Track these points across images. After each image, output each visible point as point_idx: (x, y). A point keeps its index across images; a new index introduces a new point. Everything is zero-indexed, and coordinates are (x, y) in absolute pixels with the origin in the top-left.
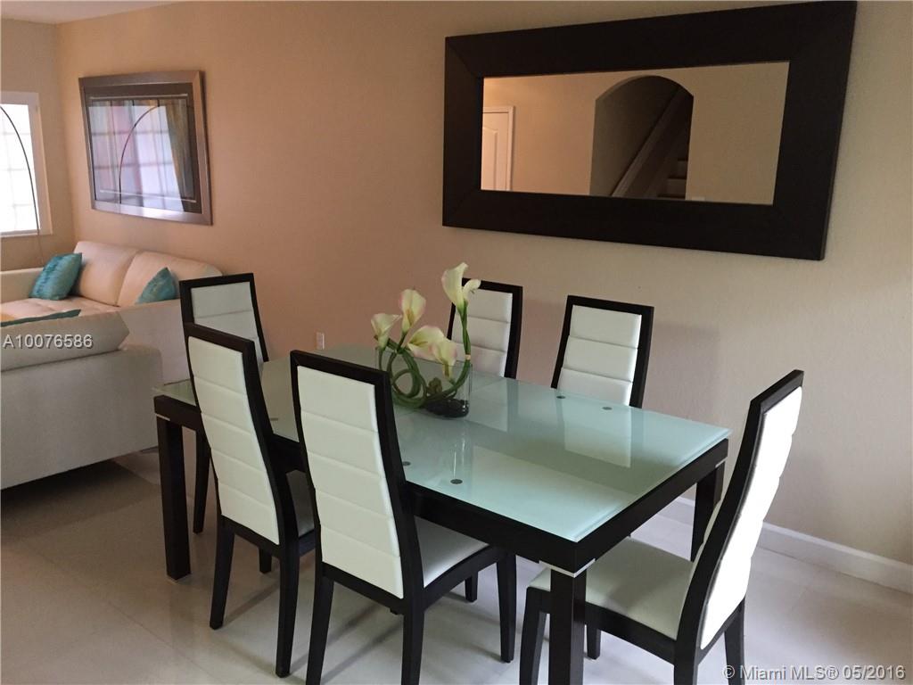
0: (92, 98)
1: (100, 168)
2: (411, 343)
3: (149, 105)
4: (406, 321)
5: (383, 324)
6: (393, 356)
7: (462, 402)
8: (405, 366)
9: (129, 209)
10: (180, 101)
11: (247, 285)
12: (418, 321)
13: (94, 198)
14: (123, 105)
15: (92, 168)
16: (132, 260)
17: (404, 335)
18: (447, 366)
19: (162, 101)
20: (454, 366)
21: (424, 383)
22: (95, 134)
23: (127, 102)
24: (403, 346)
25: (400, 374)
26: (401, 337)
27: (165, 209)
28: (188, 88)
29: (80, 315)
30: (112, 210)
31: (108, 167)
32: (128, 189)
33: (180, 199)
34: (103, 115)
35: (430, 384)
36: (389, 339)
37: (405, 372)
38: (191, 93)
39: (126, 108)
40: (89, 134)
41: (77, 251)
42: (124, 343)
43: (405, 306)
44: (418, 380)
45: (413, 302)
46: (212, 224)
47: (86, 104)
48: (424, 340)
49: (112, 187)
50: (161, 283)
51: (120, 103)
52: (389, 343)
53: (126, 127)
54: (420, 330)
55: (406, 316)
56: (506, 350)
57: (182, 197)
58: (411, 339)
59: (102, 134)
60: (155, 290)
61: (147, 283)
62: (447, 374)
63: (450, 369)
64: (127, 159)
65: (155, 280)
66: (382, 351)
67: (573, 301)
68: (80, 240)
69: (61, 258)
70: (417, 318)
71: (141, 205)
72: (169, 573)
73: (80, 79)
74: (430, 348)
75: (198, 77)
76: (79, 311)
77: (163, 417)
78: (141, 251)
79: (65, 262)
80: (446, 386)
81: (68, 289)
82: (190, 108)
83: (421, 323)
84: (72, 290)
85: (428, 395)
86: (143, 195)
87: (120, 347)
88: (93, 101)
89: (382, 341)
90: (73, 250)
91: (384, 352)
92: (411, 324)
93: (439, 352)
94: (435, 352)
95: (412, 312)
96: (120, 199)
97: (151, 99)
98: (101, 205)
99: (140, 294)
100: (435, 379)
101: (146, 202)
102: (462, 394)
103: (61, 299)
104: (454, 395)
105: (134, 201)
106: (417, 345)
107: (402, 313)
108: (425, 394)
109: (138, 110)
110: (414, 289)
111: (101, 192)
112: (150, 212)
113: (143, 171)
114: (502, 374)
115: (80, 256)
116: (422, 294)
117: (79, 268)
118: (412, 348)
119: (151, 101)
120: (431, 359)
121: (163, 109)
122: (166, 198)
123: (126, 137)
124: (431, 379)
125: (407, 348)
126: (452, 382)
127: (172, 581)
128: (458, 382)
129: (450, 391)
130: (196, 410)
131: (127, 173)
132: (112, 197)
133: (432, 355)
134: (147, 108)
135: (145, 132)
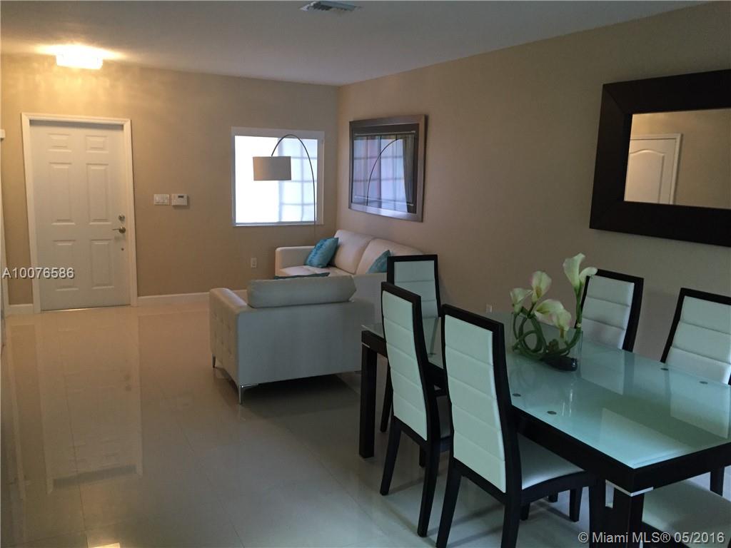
0: (356, 135)
1: (356, 181)
2: (538, 311)
3: (390, 138)
4: (535, 294)
5: (519, 295)
6: (524, 320)
7: (573, 360)
8: (532, 328)
9: (372, 209)
10: (410, 136)
11: (432, 262)
12: (545, 295)
13: (351, 201)
14: (374, 139)
15: (352, 181)
16: (368, 243)
17: (533, 305)
18: (562, 330)
19: (399, 136)
20: (568, 332)
21: (545, 343)
22: (356, 159)
23: (377, 137)
24: (532, 313)
25: (528, 333)
26: (530, 306)
27: (395, 210)
28: (416, 127)
29: (329, 276)
30: (361, 210)
31: (361, 181)
32: (373, 196)
33: (406, 204)
34: (361, 146)
35: (550, 343)
36: (523, 307)
37: (532, 332)
38: (418, 132)
39: (376, 141)
40: (352, 158)
41: (336, 237)
42: (352, 297)
43: (535, 283)
44: (540, 340)
45: (541, 281)
46: (422, 221)
47: (352, 139)
48: (547, 310)
49: (363, 194)
50: (383, 261)
51: (373, 138)
52: (522, 310)
53: (376, 154)
54: (546, 301)
55: (535, 291)
56: (626, 327)
57: (407, 203)
58: (537, 308)
59: (360, 159)
60: (379, 265)
61: (374, 260)
62: (562, 336)
63: (565, 333)
64: (375, 175)
65: (380, 258)
66: (516, 315)
67: (685, 292)
68: (339, 229)
69: (325, 240)
70: (543, 293)
71: (380, 207)
72: (360, 453)
73: (350, 122)
74: (551, 315)
75: (423, 120)
76: (329, 273)
77: (366, 345)
78: (375, 238)
79: (329, 242)
80: (562, 346)
81: (327, 262)
82: (416, 140)
83: (546, 297)
84: (330, 263)
85: (547, 351)
86: (383, 200)
87: (350, 299)
88: (358, 136)
89: (517, 309)
90: (334, 235)
91: (518, 317)
92: (538, 297)
93: (558, 319)
94: (555, 319)
95: (540, 289)
96: (367, 203)
97: (390, 135)
98: (355, 206)
99: (369, 267)
100: (554, 340)
101: (383, 205)
102: (573, 353)
103: (322, 268)
104: (568, 354)
105: (376, 204)
106: (542, 313)
107: (532, 289)
108: (545, 351)
109: (385, 142)
110: (544, 271)
111: (355, 197)
112: (386, 212)
113: (383, 183)
114: (621, 346)
115: (338, 239)
116: (549, 276)
117: (336, 248)
118: (537, 314)
119: (392, 136)
120: (551, 324)
121: (400, 142)
122: (397, 203)
123: (375, 160)
124: (551, 340)
125: (534, 315)
126: (566, 343)
127: (361, 458)
128: (571, 344)
129: (564, 351)
130: (384, 341)
131: (374, 184)
132: (362, 201)
133: (552, 321)
134: (391, 141)
135: (386, 157)
